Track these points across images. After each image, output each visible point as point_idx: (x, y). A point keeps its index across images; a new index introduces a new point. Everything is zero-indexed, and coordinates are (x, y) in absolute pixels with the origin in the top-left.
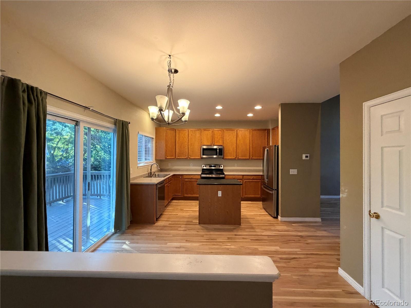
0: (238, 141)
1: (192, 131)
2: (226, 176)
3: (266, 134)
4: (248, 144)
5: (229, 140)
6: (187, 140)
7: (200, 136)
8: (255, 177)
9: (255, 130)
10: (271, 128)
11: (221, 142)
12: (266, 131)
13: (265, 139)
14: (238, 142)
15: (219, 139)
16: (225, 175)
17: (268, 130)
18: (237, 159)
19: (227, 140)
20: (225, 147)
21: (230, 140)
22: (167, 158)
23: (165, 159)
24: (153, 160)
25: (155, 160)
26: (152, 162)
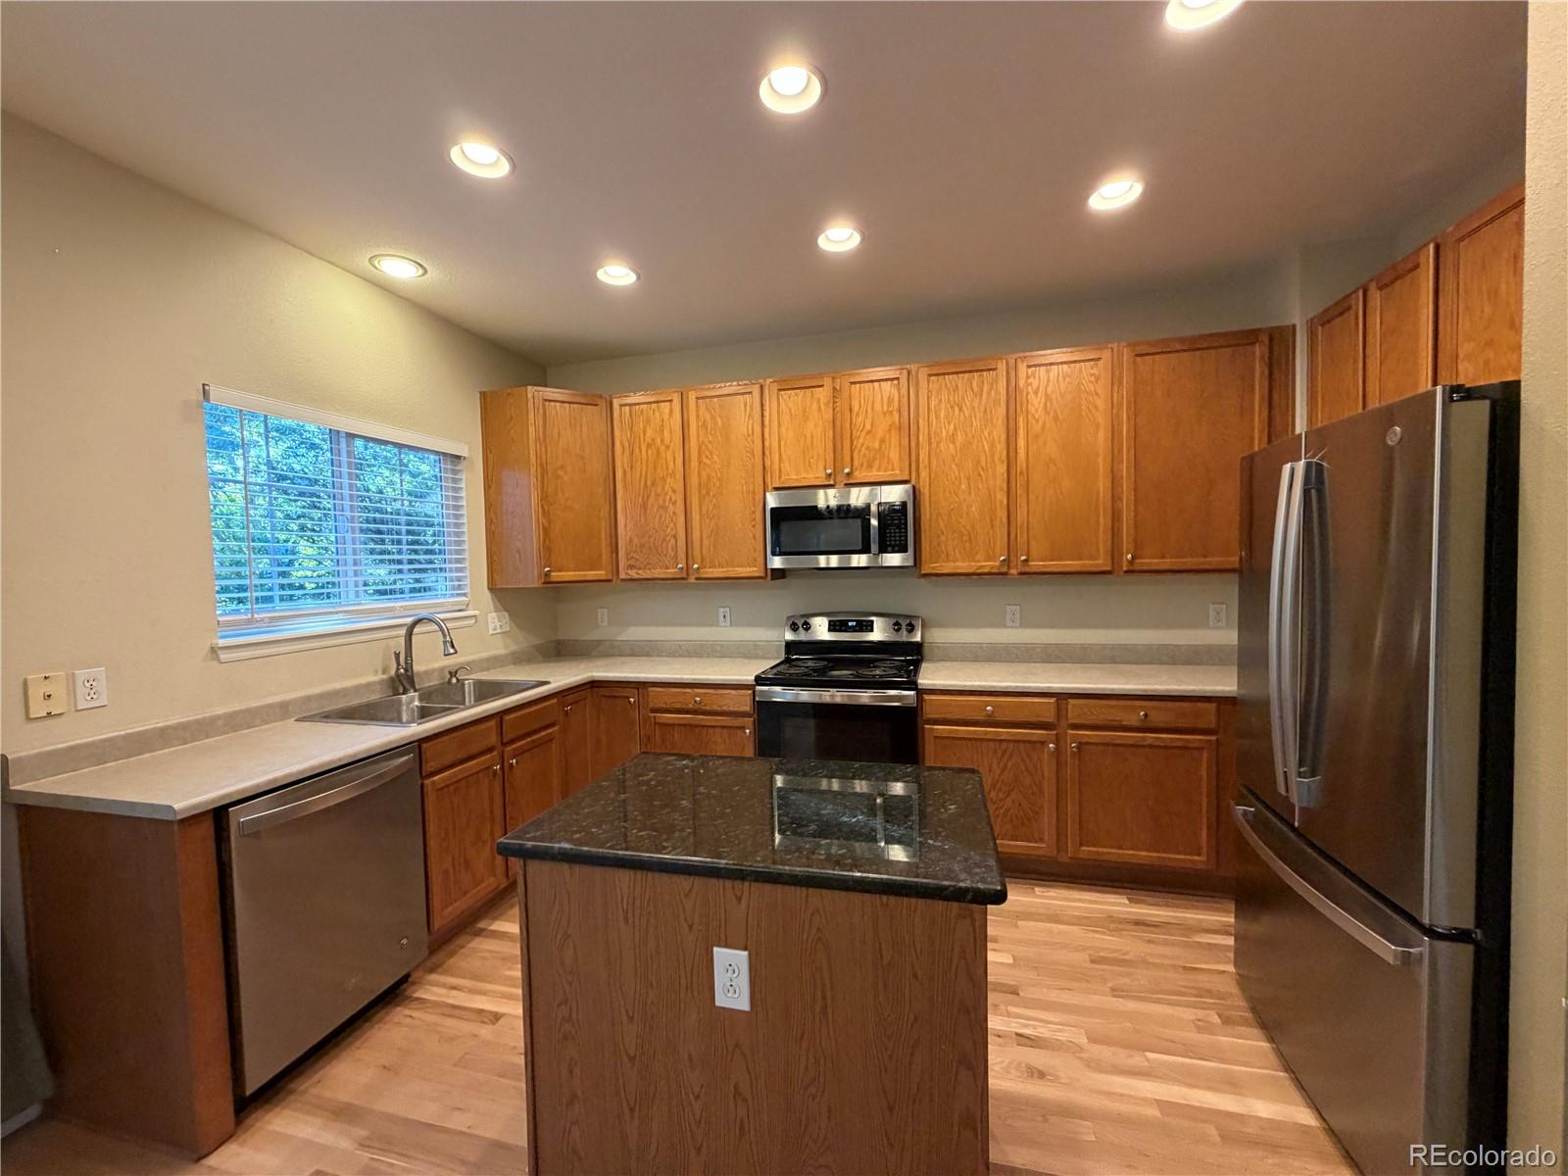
0: (1021, 443)
1: (703, 398)
2: (926, 697)
3: (1259, 369)
4: (1102, 465)
5: (953, 439)
6: (679, 460)
7: (758, 429)
8: (1160, 715)
9: (1163, 348)
10: (1297, 317)
11: (894, 455)
12: (1257, 349)
13: (1245, 411)
14: (1022, 452)
15: (882, 441)
16: (921, 692)
17: (1278, 342)
18: (1013, 571)
19: (938, 443)
20: (925, 490)
21: (960, 438)
22: (552, 579)
23: (545, 585)
24: (467, 590)
25: (489, 589)
26: (459, 603)
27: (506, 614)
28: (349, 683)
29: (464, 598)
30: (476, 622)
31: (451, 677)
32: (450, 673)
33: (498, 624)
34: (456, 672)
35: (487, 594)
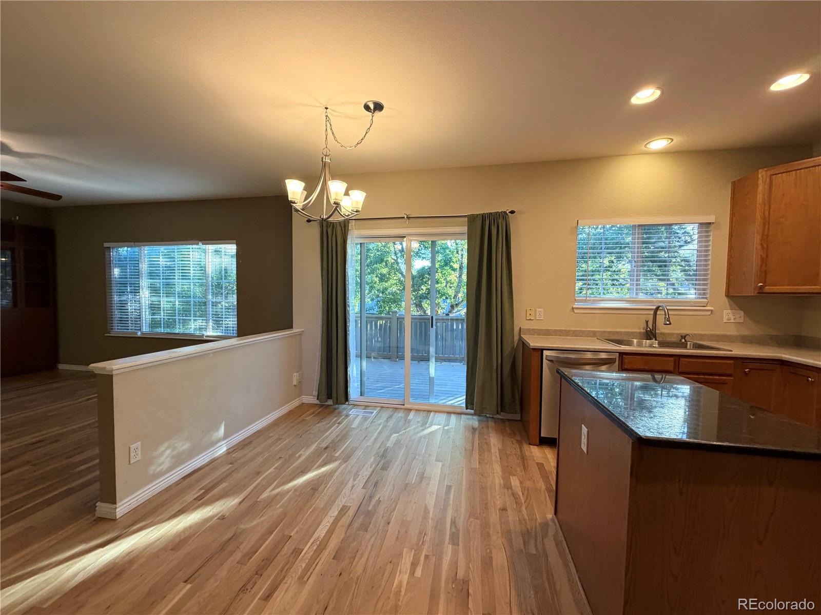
22: (765, 291)
23: (759, 295)
24: (708, 296)
25: (726, 296)
26: (701, 302)
27: (742, 313)
28: (623, 330)
29: (706, 300)
30: (712, 313)
31: (682, 338)
32: (682, 336)
33: (732, 318)
34: (685, 337)
35: (726, 300)
